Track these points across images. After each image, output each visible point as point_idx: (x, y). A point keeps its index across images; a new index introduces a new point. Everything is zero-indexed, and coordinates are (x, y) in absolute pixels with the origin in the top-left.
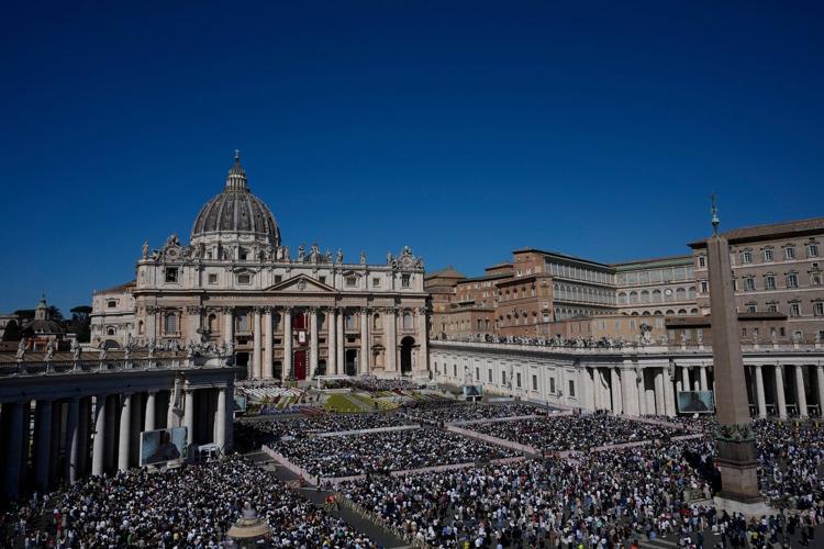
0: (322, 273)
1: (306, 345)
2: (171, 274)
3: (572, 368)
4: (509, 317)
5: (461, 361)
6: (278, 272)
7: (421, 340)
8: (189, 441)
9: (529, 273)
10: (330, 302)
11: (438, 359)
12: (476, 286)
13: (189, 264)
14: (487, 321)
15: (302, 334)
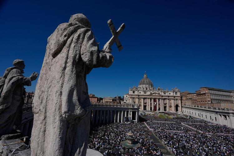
0: (159, 92)
1: (156, 105)
2: (134, 92)
3: (216, 114)
4: (200, 102)
5: (189, 110)
6: (151, 92)
7: (180, 105)
8: (131, 119)
9: (204, 92)
10: (161, 97)
11: (184, 109)
12: (192, 95)
13: (136, 90)
14: (195, 102)
15: (155, 103)
